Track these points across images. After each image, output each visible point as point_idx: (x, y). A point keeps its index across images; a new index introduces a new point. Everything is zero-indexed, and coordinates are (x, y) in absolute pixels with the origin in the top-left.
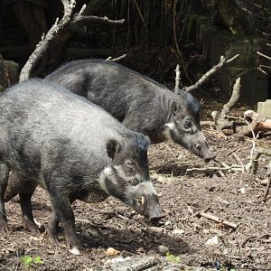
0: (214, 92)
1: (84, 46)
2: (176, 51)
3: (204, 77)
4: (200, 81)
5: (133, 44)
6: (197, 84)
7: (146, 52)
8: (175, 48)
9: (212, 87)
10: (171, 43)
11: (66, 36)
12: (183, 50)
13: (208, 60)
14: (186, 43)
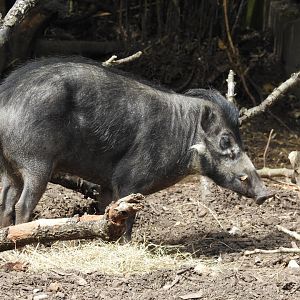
0: (294, 118)
1: (68, 35)
2: (229, 46)
3: (276, 93)
4: (270, 98)
5: (153, 33)
6: (264, 104)
7: (176, 46)
8: (226, 42)
9: (291, 109)
10: (218, 31)
11: (39, 19)
12: (240, 44)
13: (283, 62)
14: (246, 32)
